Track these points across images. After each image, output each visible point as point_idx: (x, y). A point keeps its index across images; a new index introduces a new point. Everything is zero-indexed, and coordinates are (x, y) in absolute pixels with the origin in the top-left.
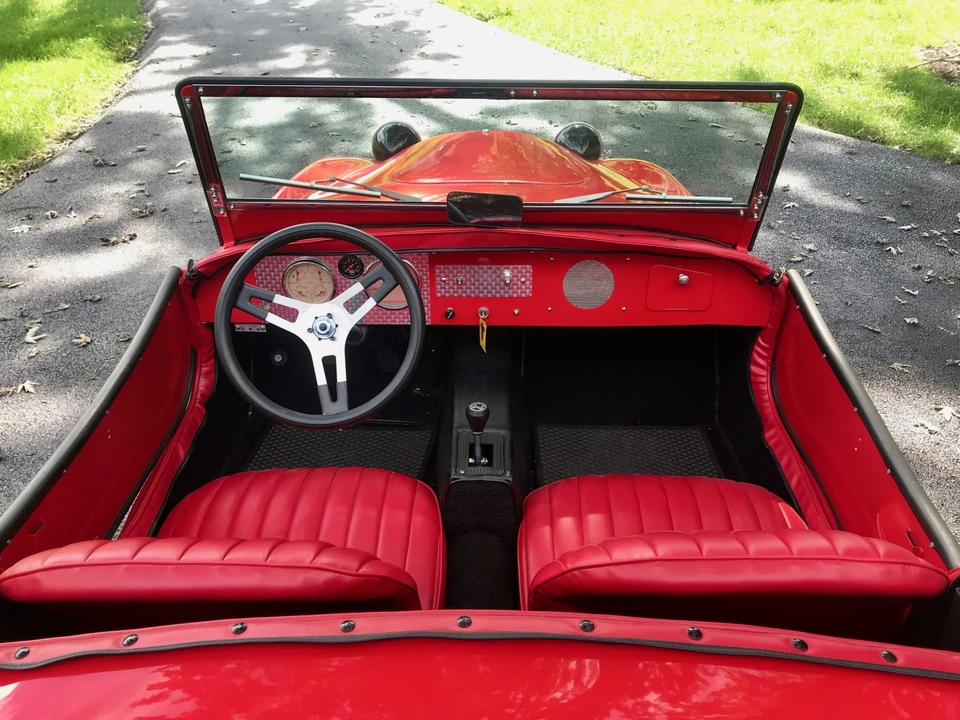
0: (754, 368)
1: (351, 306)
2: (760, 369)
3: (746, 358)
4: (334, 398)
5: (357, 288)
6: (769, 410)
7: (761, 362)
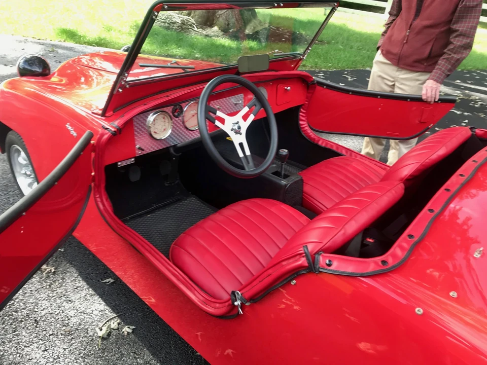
0: (301, 122)
2: (304, 122)
4: (248, 161)
6: (313, 135)
7: (304, 119)
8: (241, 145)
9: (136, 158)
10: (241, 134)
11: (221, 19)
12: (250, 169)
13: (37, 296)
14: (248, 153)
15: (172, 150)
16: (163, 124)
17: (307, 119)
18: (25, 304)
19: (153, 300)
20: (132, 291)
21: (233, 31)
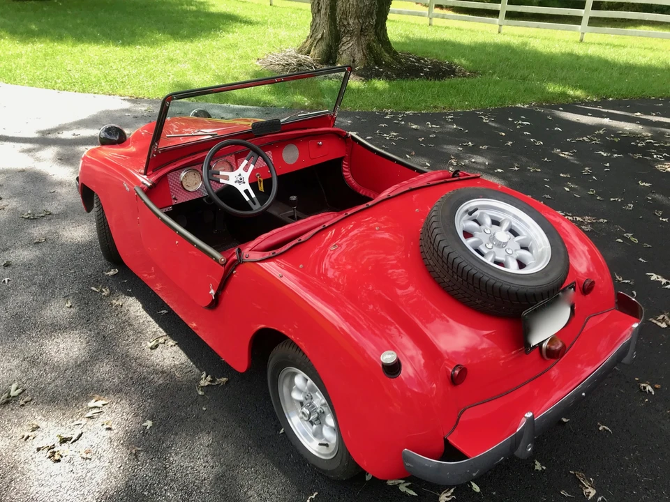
0: (344, 173)
1: (246, 169)
2: (347, 174)
3: (341, 171)
4: (255, 204)
5: (245, 162)
6: (356, 186)
7: (347, 170)
8: (246, 192)
9: (173, 206)
10: (244, 183)
11: (344, 55)
12: (257, 208)
13: (107, 321)
14: (253, 195)
15: (205, 200)
16: (194, 179)
17: (351, 170)
18: (97, 326)
19: (194, 325)
20: (181, 319)
21: (359, 69)
